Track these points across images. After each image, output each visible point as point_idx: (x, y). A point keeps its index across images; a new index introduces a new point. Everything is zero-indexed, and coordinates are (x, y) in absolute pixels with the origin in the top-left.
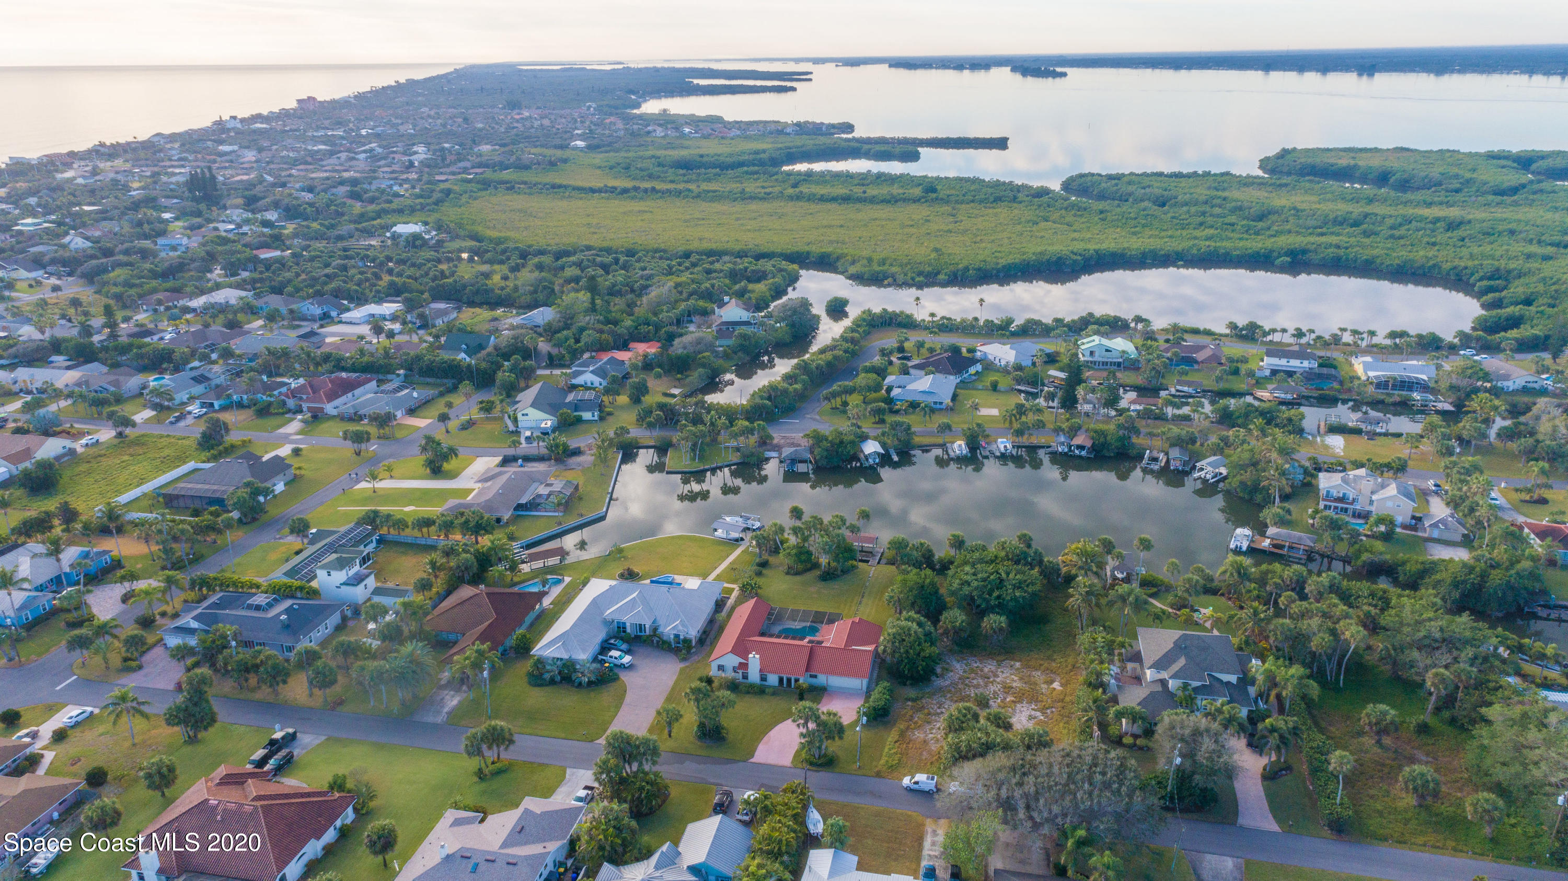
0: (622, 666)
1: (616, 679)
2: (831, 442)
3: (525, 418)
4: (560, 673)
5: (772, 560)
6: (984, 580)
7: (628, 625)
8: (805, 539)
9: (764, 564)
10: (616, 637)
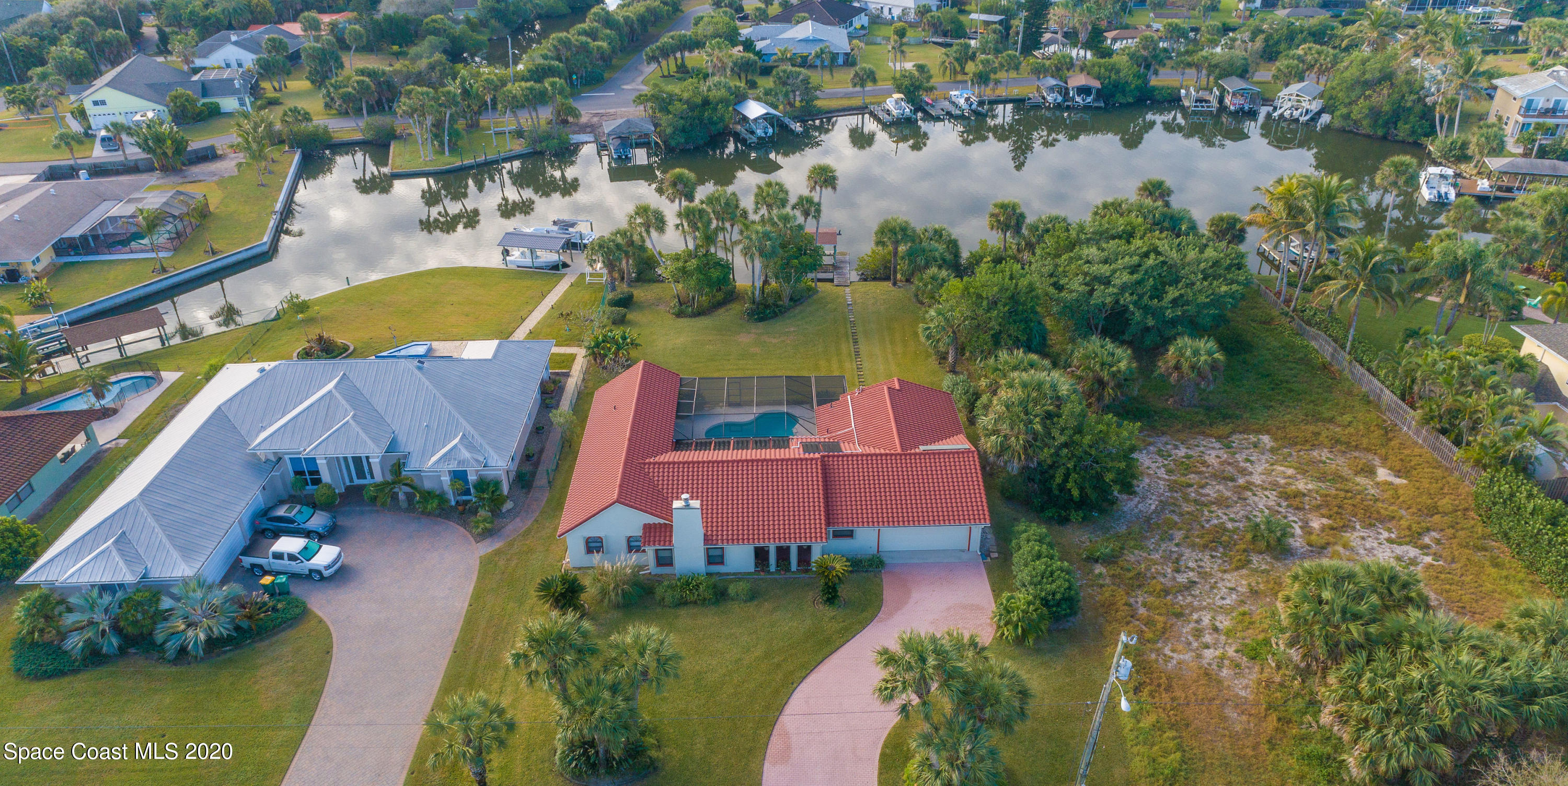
0: (315, 577)
1: (301, 614)
2: (687, 102)
3: (100, 109)
4: (116, 628)
5: (640, 293)
6: (1134, 269)
7: (321, 463)
8: (710, 239)
9: (626, 302)
10: (292, 500)
